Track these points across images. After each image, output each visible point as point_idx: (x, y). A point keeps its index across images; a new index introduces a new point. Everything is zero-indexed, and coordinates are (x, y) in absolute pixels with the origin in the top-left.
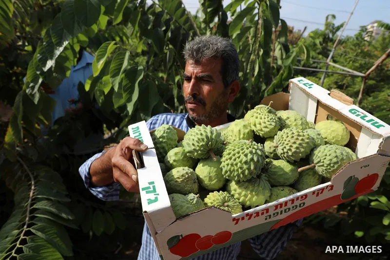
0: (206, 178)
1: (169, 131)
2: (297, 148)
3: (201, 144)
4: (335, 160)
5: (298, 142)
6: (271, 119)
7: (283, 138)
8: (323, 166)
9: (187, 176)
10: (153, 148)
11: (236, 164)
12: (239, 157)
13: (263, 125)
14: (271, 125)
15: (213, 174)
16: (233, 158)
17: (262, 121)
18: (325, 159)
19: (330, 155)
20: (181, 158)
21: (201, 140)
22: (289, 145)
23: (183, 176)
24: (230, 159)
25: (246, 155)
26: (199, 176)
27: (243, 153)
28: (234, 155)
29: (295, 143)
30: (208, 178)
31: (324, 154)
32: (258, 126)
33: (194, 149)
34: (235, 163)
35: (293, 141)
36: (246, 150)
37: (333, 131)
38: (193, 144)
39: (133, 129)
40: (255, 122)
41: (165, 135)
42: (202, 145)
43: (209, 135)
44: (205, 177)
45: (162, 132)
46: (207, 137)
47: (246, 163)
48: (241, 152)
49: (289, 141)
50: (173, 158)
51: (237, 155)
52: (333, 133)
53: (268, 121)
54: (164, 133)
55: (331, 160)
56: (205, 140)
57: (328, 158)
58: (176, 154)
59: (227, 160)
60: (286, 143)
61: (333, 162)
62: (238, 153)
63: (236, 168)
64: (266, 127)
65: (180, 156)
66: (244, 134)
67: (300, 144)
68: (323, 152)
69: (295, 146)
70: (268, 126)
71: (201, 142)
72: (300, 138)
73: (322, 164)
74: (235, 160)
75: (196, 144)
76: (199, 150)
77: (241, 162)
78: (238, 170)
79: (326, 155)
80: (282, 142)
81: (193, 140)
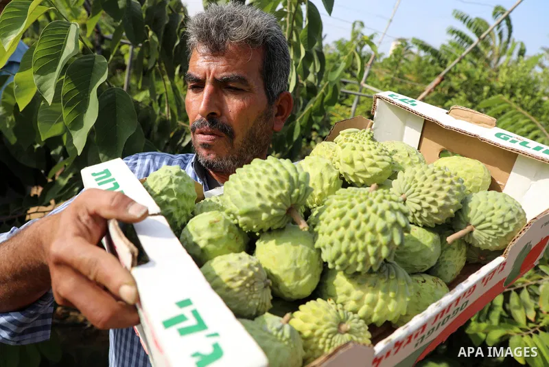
0: (286, 275)
1: (180, 178)
2: (446, 198)
3: (277, 193)
4: (510, 215)
5: (447, 187)
6: (381, 151)
7: (416, 182)
8: (490, 228)
9: (251, 273)
10: (158, 214)
11: (362, 237)
12: (367, 221)
13: (368, 161)
14: (383, 160)
15: (302, 264)
16: (354, 223)
17: (365, 155)
18: (493, 214)
19: (500, 208)
20: (225, 233)
21: (277, 184)
22: (433, 193)
23: (242, 274)
24: (347, 225)
25: (383, 216)
27: (375, 212)
28: (355, 217)
29: (441, 189)
30: (291, 275)
31: (490, 206)
32: (358, 164)
33: (263, 207)
34: (358, 234)
35: (437, 185)
36: (379, 205)
37: (468, 172)
38: (259, 195)
39: (94, 174)
40: (351, 156)
41: (173, 186)
42: (280, 196)
43: (293, 175)
44: (286, 271)
45: (166, 181)
46: (290, 179)
47: (385, 231)
48: (370, 210)
49: (431, 186)
50: (207, 235)
51: (362, 217)
52: (469, 174)
53: (378, 154)
54: (171, 182)
55: (503, 216)
56: (286, 184)
57: (498, 213)
58: (212, 225)
59: (338, 229)
60: (424, 190)
61: (506, 219)
62: (364, 211)
63: (361, 245)
64: (374, 165)
65: (220, 228)
67: (450, 191)
68: (487, 204)
69: (442, 194)
70: (378, 163)
71: (277, 189)
72: (448, 180)
73: (488, 224)
74: (358, 227)
75: (266, 194)
76: (274, 207)
77: (373, 230)
78: (365, 250)
79: (493, 209)
80: (417, 189)
81: (258, 185)
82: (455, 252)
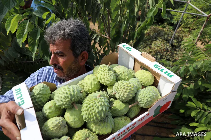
0: (72, 123)
1: (43, 89)
2: (127, 95)
3: (67, 100)
4: (149, 99)
5: (128, 91)
6: (110, 76)
7: (118, 89)
8: (143, 103)
9: (59, 125)
10: (33, 107)
11: (92, 114)
12: (93, 109)
13: (106, 79)
14: (111, 79)
15: (77, 119)
16: (90, 110)
17: (105, 77)
18: (144, 99)
19: (146, 97)
20: (54, 110)
21: (67, 97)
22: (123, 93)
23: (56, 125)
24: (88, 110)
25: (98, 108)
26: (68, 122)
27: (96, 106)
28: (90, 108)
29: (126, 92)
30: (73, 123)
31: (143, 96)
32: (103, 80)
33: (63, 104)
34: (91, 113)
35: (125, 90)
36: (98, 104)
37: (145, 77)
38: (61, 101)
39: (16, 90)
40: (101, 77)
41: (41, 92)
42: (68, 101)
43: (72, 93)
44: (72, 122)
45: (39, 91)
46: (71, 95)
47: (98, 112)
48: (94, 105)
49: (122, 91)
50: (48, 111)
51: (92, 108)
52: (146, 79)
53: (109, 77)
54: (40, 91)
55: (147, 100)
56: (70, 97)
57: (146, 98)
58: (50, 108)
59: (85, 111)
60: (121, 92)
61: (148, 101)
62: (93, 106)
63: (92, 116)
64: (108, 81)
65: (53, 108)
66: (94, 85)
68: (142, 95)
69: (126, 94)
71: (67, 98)
72: (129, 88)
73: (142, 102)
74: (91, 111)
75: (64, 100)
76: (66, 104)
77: (95, 112)
78: (93, 117)
79: (144, 97)
80: (118, 91)
81: (61, 97)
82: (136, 107)
